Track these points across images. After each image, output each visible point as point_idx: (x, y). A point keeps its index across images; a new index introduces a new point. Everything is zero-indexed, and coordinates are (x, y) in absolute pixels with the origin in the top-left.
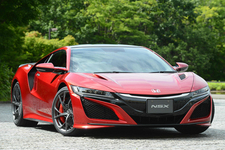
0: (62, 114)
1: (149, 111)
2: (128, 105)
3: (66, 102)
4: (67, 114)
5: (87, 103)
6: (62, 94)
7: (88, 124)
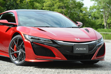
0: (15, 52)
1: (75, 52)
2: (61, 48)
3: (19, 45)
4: (20, 52)
5: (35, 46)
6: (16, 40)
7: (36, 59)
